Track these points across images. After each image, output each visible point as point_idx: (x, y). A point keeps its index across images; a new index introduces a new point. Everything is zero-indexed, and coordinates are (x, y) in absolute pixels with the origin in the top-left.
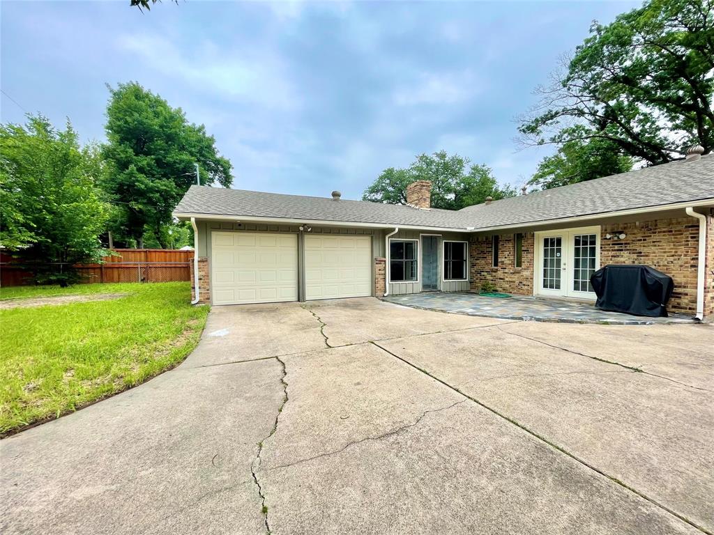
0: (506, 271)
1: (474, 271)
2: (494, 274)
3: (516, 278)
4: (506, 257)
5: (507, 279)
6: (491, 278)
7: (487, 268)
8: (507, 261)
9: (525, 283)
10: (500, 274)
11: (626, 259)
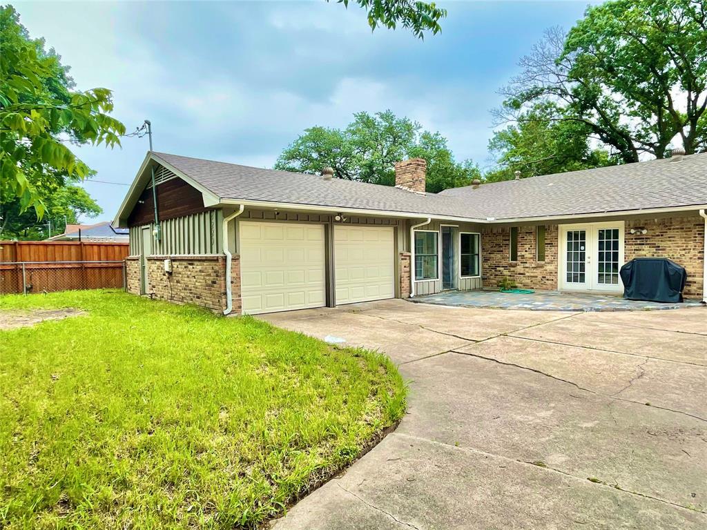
0: (527, 265)
1: (487, 266)
2: (512, 269)
3: (538, 272)
4: (527, 251)
5: (527, 274)
6: (509, 274)
7: (504, 263)
8: (527, 255)
9: (548, 277)
10: (520, 269)
11: (647, 252)
